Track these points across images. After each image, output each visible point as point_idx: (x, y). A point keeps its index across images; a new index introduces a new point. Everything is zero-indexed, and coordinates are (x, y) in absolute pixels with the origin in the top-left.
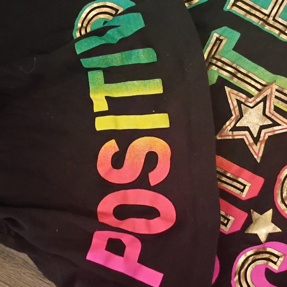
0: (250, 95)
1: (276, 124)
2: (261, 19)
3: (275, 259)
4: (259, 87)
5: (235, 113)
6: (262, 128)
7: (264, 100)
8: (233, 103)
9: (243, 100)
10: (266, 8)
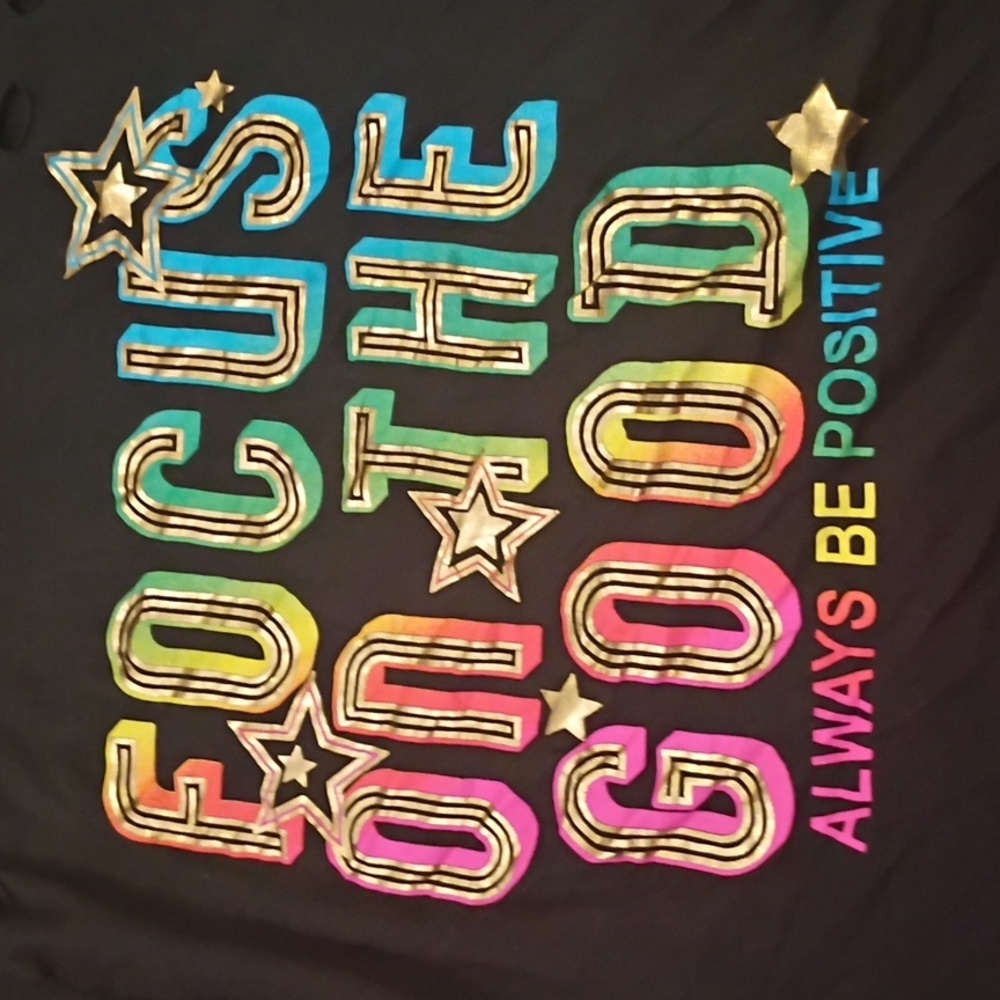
0: (455, 492)
1: (517, 522)
2: (416, 351)
4: (463, 469)
5: (445, 531)
6: (500, 538)
7: (481, 488)
8: (434, 516)
9: (448, 504)
10: (414, 329)
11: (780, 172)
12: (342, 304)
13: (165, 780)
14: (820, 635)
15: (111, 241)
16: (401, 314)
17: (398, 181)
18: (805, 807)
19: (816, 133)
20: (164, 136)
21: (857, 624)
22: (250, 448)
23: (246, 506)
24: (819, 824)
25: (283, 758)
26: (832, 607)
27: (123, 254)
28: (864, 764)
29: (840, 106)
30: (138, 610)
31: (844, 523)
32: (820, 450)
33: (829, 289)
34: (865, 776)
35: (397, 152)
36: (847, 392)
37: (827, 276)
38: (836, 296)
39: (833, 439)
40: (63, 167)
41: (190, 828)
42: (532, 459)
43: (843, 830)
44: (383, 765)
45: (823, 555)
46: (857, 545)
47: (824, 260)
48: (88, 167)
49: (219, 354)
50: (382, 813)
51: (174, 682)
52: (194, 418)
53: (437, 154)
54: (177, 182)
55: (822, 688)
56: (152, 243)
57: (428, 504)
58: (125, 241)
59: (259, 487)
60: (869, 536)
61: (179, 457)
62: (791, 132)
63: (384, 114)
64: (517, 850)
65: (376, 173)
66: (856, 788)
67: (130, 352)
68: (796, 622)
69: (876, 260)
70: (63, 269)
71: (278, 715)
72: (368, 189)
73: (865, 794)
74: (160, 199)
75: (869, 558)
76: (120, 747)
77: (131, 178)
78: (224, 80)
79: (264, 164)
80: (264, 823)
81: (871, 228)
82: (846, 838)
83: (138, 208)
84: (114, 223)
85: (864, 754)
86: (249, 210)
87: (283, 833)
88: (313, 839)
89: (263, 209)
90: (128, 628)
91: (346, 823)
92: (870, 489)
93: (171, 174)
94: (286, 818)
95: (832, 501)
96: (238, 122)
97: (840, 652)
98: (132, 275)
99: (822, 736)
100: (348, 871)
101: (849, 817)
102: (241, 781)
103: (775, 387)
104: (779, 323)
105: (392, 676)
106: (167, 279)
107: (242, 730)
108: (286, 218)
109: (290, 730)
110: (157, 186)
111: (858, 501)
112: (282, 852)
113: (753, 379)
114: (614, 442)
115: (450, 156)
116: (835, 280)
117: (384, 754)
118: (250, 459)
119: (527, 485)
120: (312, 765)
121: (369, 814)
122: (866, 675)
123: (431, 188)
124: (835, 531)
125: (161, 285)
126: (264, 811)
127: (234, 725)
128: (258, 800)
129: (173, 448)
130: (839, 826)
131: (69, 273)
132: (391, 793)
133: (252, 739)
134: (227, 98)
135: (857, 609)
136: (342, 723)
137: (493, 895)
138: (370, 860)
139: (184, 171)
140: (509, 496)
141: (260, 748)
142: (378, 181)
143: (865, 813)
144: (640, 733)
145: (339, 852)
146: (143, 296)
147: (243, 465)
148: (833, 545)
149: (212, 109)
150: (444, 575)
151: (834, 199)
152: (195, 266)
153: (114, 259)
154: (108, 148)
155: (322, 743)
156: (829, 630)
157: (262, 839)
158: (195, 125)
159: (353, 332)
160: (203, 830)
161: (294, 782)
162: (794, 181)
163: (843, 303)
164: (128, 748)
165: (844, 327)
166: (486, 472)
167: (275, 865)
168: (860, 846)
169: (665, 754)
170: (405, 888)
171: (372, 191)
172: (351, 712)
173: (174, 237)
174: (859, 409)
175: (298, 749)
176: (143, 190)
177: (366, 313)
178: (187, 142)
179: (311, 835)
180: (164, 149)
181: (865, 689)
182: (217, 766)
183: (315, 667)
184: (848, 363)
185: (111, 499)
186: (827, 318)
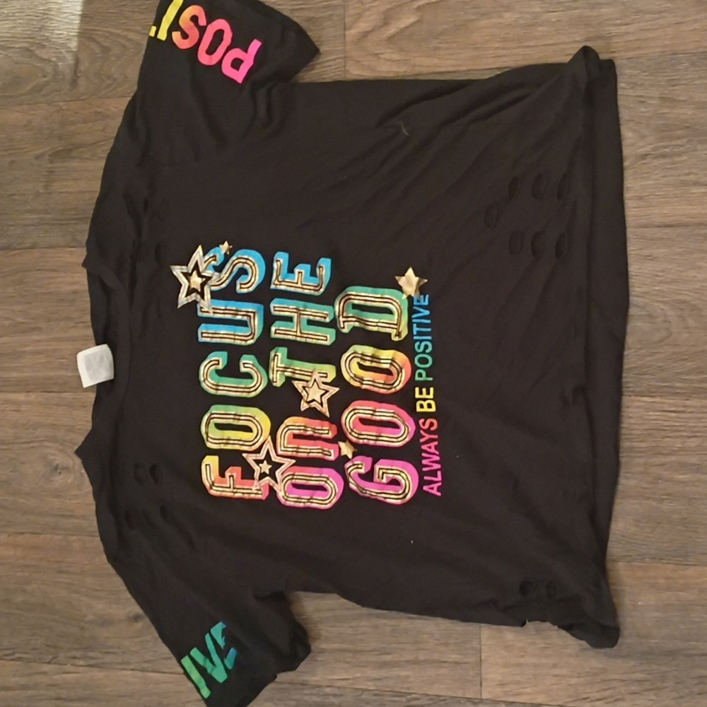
0: (307, 381)
1: (327, 391)
2: (293, 335)
3: (360, 466)
4: (310, 374)
5: (304, 394)
6: (322, 396)
7: (315, 380)
8: (300, 389)
9: (305, 385)
10: (293, 328)
11: (400, 293)
12: (269, 320)
13: (222, 474)
14: (422, 432)
15: (193, 297)
16: (289, 323)
17: (286, 280)
18: (422, 483)
19: (409, 282)
20: (210, 262)
21: (432, 429)
22: (244, 364)
23: (244, 383)
24: (425, 488)
25: (260, 465)
26: (424, 424)
27: (198, 300)
28: (439, 470)
29: (416, 276)
30: (209, 419)
31: (425, 400)
32: (417, 378)
33: (415, 329)
34: (439, 473)
35: (286, 271)
36: (424, 361)
37: (415, 325)
38: (418, 332)
39: (420, 375)
40: (177, 271)
41: (231, 490)
42: (331, 371)
43: (434, 490)
44: (294, 465)
45: (418, 409)
46: (429, 406)
47: (414, 321)
48: (185, 271)
49: (232, 333)
50: (294, 481)
51: (224, 441)
52: (225, 354)
53: (299, 272)
54: (214, 278)
55: (424, 447)
56: (207, 296)
57: (299, 385)
58: (199, 296)
59: (248, 376)
60: (433, 403)
61: (220, 367)
62: (402, 281)
63: (281, 259)
64: (337, 491)
65: (280, 277)
66: (436, 476)
67: (202, 333)
68: (414, 428)
69: (429, 321)
70: (177, 305)
71: (258, 451)
72: (276, 282)
73: (439, 478)
74: (210, 283)
75: (433, 409)
76: (206, 465)
77: (200, 275)
78: (229, 245)
79: (243, 272)
80: (256, 486)
81: (427, 313)
82: (435, 492)
83: (203, 285)
84: (194, 290)
85: (437, 466)
86: (238, 287)
87: (262, 489)
88: (272, 491)
89: (243, 286)
90: (207, 424)
91: (283, 485)
92: (432, 390)
93: (213, 274)
94: (263, 484)
95: (421, 393)
96: (234, 258)
97: (428, 436)
98: (201, 308)
99: (424, 462)
100: (284, 500)
101: (435, 486)
102: (248, 473)
103: (401, 358)
104: (401, 339)
105: (296, 436)
106: (213, 308)
107: (247, 456)
108: (251, 289)
109: (262, 456)
110: (209, 278)
111: (428, 393)
112: (262, 496)
113: (394, 355)
114: (356, 370)
115: (303, 274)
116: (418, 327)
117: (294, 461)
118: (245, 367)
119: (329, 380)
120: (270, 466)
121: (289, 481)
122: (436, 443)
123: (297, 283)
124: (422, 402)
125: (211, 311)
126: (256, 482)
127: (244, 455)
128: (253, 479)
129: (218, 364)
130: (432, 489)
131: (179, 306)
132: (296, 474)
133: (250, 459)
134: (230, 250)
135: (432, 424)
136: (280, 452)
137: (329, 506)
138: (290, 496)
139: (217, 274)
140: (324, 383)
141: (253, 462)
142: (280, 280)
143: (440, 484)
144: (370, 460)
145: (281, 494)
146: (205, 315)
147: (243, 369)
148: (422, 406)
149: (225, 254)
150: (304, 406)
151: (415, 303)
152: (221, 304)
153: (195, 303)
154: (191, 265)
155: (273, 459)
156: (424, 430)
157: (256, 492)
158: (220, 259)
159: (273, 329)
160: (235, 490)
161: (264, 473)
162: (405, 297)
163: (419, 334)
164: (209, 465)
165: (421, 341)
166: (316, 376)
167: (260, 500)
168: (439, 494)
169: (377, 467)
170: (302, 505)
171: (278, 283)
172: (283, 449)
173: (214, 295)
174: (427, 366)
175: (265, 462)
176: (204, 279)
177: (277, 323)
178: (218, 264)
179: (271, 489)
180: (211, 266)
181: (436, 447)
182: (240, 469)
183: (270, 434)
184: (424, 352)
185: (199, 382)
186: (415, 338)
